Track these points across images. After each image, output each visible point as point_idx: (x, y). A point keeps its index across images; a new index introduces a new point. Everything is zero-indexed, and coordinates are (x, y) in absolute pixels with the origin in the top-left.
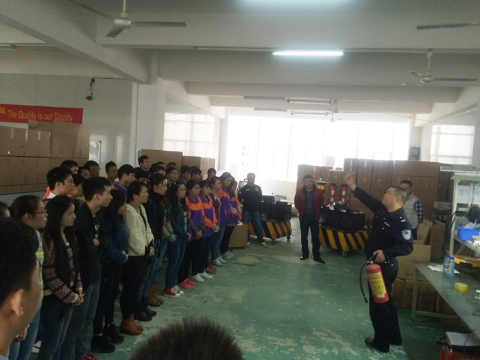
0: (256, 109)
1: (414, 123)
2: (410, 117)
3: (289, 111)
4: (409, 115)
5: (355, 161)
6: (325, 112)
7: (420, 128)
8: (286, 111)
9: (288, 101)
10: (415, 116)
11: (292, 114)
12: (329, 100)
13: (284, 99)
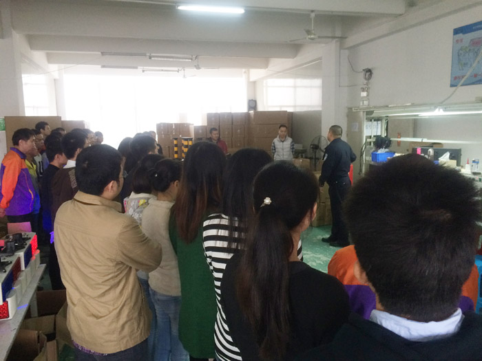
0: (103, 67)
1: (248, 77)
2: (245, 72)
3: (140, 69)
4: (244, 70)
5: (216, 115)
6: (176, 69)
7: (254, 83)
8: (136, 68)
9: (150, 58)
10: (249, 71)
11: (143, 71)
12: (191, 56)
13: (146, 55)
